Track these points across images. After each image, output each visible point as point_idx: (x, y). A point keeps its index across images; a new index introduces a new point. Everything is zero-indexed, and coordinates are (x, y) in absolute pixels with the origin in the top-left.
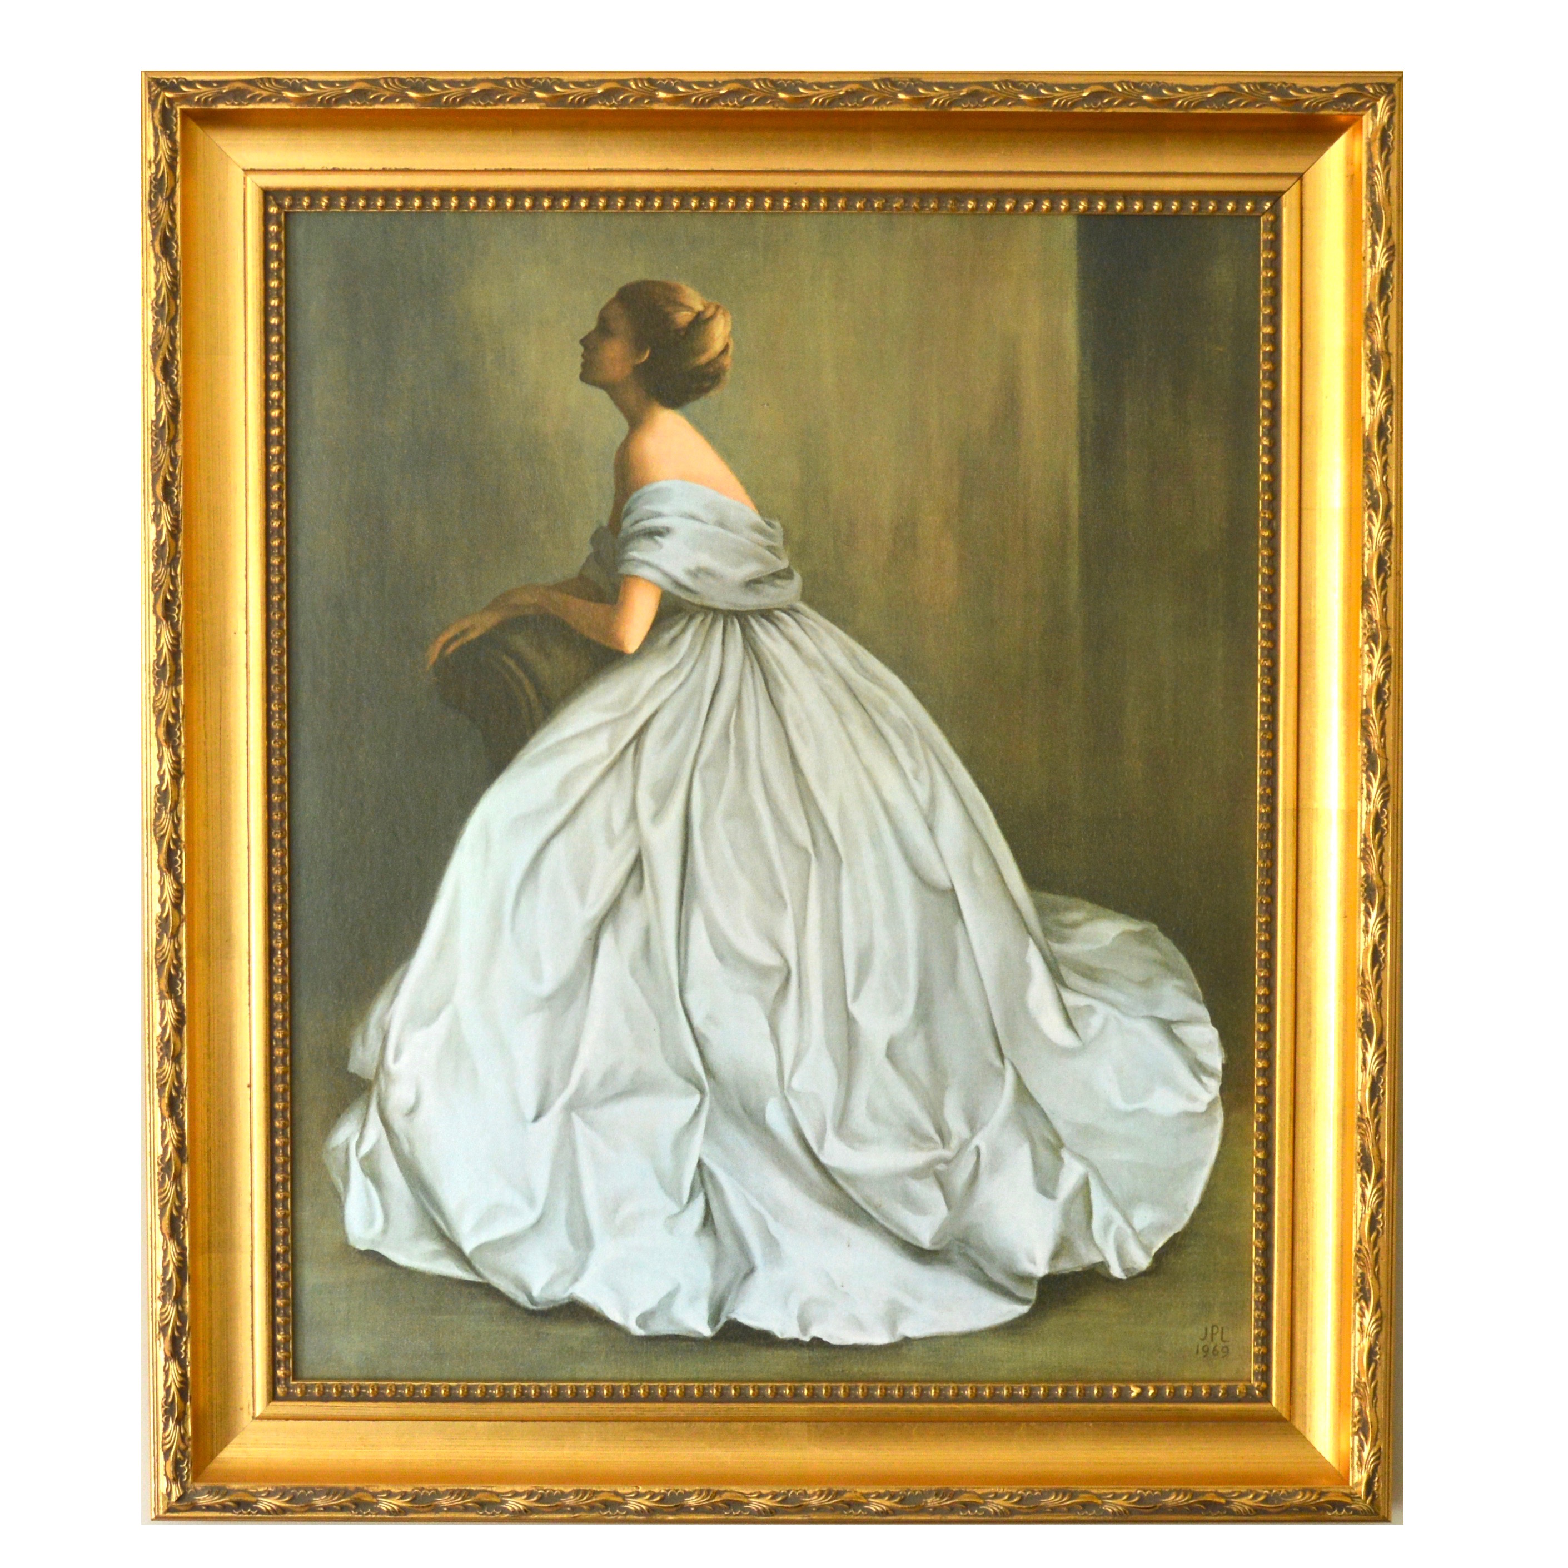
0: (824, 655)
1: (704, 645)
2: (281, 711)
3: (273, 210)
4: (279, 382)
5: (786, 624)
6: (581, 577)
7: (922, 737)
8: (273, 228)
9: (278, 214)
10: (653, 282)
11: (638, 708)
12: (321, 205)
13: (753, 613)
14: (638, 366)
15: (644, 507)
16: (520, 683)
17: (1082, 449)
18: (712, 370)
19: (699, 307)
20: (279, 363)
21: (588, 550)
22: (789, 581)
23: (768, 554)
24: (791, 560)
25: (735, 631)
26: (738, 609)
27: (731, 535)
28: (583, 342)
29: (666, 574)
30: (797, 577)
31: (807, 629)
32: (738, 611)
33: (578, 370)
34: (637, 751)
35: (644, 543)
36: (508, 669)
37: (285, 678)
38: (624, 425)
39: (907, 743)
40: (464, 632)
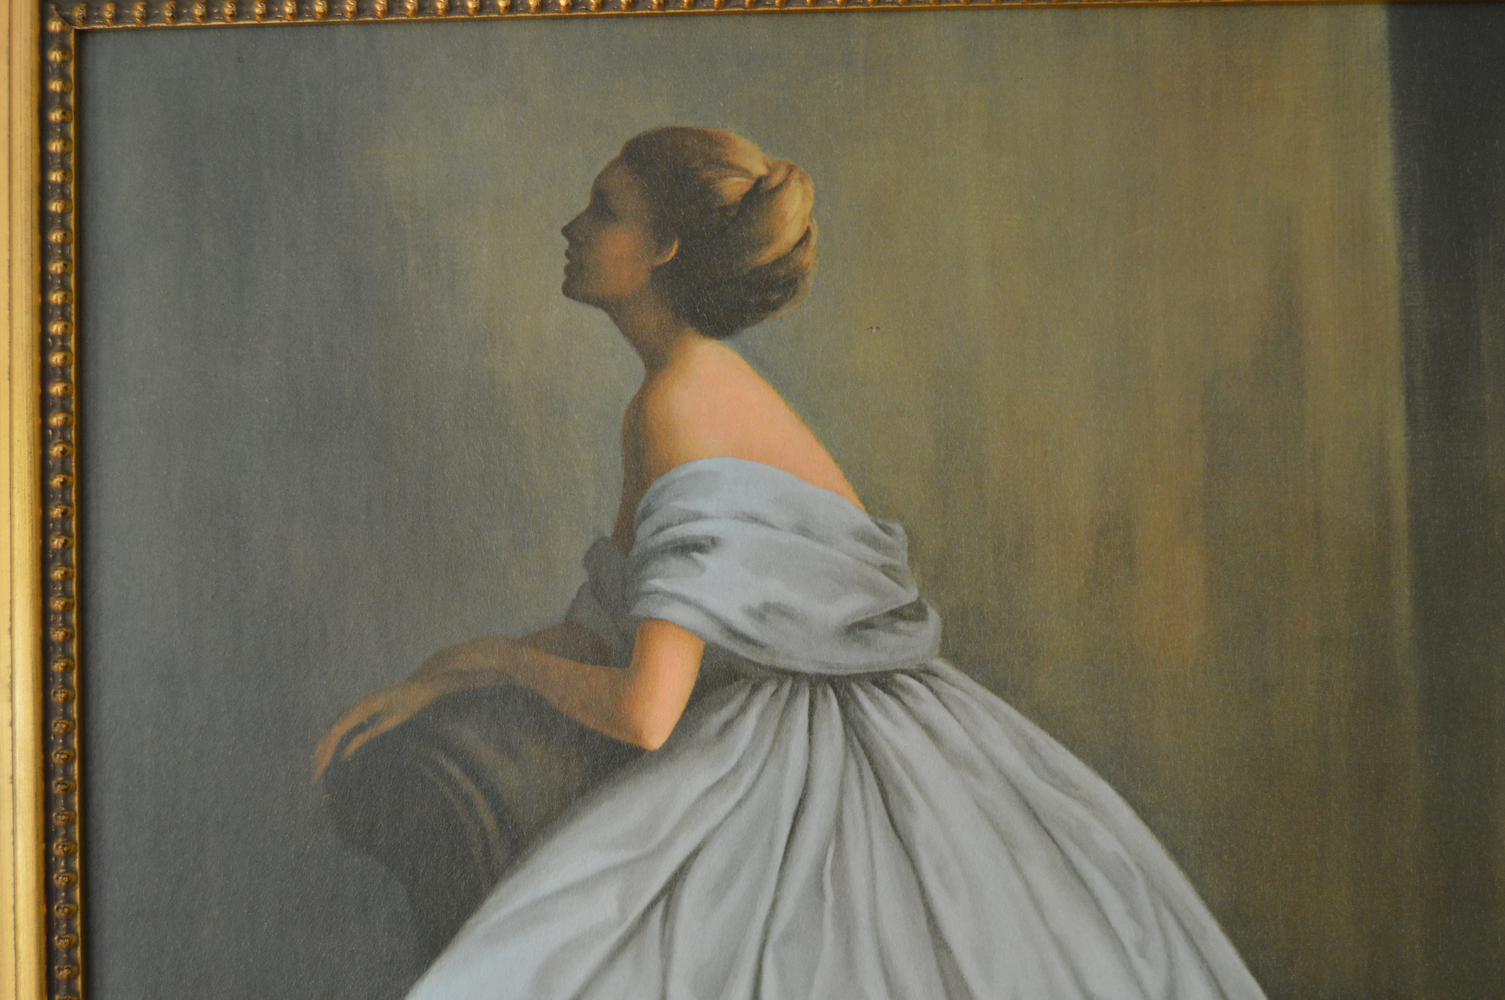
0: (982, 748)
1: (778, 733)
2: (68, 856)
3: (55, 26)
4: (64, 306)
5: (916, 696)
6: (569, 622)
7: (1152, 886)
8: (55, 56)
9: (63, 33)
10: (684, 130)
11: (669, 842)
12: (134, 17)
13: (857, 678)
14: (659, 268)
15: (673, 504)
16: (468, 802)
17: (1410, 392)
18: (782, 272)
19: (760, 170)
20: (64, 275)
21: (580, 577)
22: (919, 624)
23: (883, 578)
24: (922, 588)
25: (829, 707)
26: (835, 672)
27: (819, 547)
28: (567, 231)
29: (711, 615)
30: (933, 615)
31: (952, 704)
32: (835, 676)
33: (561, 278)
34: (668, 916)
35: (675, 564)
36: (450, 780)
37: (76, 799)
38: (639, 368)
39: (1125, 893)
40: (374, 719)
